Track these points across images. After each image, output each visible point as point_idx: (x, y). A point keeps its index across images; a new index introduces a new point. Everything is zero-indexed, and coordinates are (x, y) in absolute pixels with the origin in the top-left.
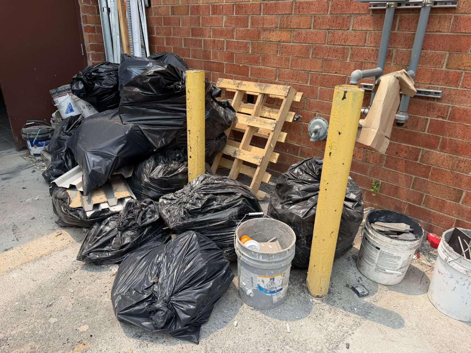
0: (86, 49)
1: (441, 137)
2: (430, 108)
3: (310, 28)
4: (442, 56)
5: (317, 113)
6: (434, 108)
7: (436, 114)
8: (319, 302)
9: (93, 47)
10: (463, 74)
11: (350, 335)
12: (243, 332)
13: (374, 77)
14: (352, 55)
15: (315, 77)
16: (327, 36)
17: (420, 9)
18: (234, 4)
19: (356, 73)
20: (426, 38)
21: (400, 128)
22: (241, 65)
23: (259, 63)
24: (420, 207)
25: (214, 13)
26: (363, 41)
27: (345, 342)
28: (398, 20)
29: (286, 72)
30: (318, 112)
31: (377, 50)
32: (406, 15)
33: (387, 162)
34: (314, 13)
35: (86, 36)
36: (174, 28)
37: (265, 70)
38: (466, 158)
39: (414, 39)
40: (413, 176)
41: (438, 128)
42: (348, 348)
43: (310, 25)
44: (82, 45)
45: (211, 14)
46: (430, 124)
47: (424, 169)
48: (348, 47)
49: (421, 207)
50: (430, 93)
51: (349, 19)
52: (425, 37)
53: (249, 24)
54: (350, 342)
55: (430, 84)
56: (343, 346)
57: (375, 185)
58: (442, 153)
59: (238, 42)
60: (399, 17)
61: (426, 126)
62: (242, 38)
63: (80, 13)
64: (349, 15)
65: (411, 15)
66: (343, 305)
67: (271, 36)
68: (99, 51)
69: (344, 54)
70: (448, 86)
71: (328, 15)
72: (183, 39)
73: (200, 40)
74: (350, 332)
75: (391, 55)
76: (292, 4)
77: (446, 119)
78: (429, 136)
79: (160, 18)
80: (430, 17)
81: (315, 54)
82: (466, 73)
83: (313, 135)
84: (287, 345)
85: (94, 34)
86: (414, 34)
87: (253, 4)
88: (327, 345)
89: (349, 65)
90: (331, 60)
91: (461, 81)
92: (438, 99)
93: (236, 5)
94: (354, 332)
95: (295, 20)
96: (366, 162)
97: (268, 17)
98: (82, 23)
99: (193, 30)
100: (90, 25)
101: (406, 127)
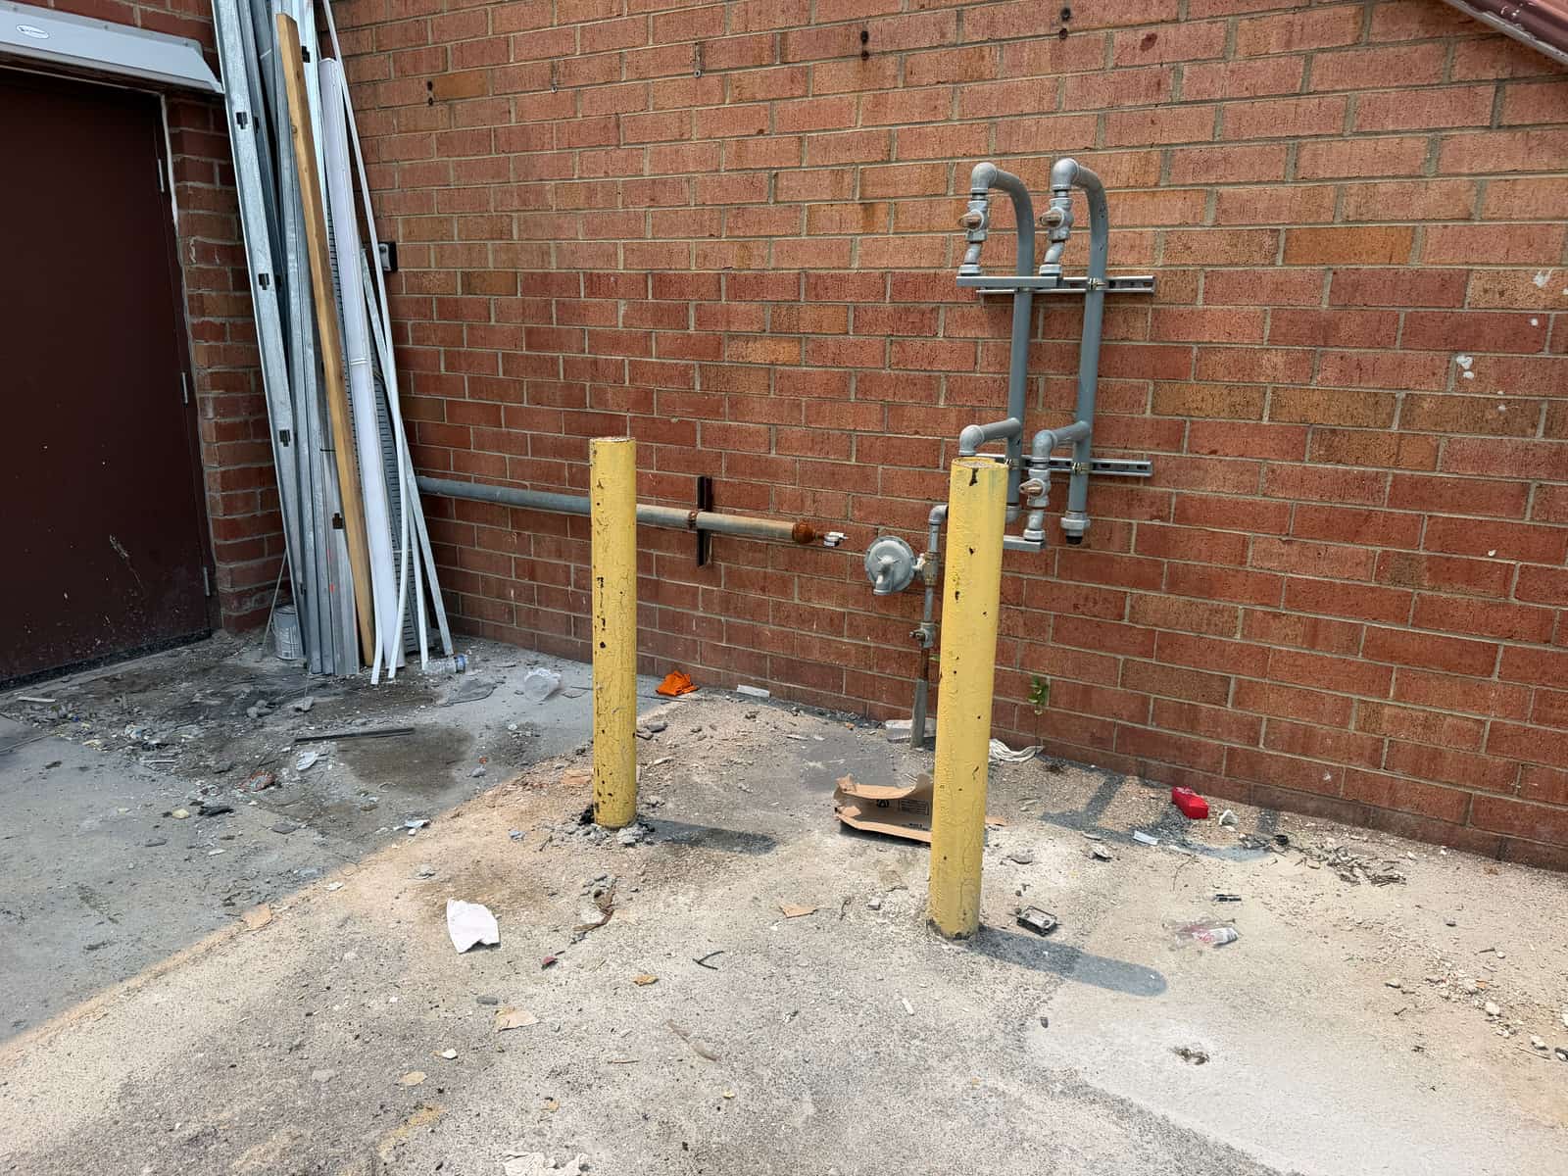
0: (196, 385)
1: (1166, 560)
2: (1132, 501)
3: (847, 333)
4: (1142, 389)
5: (882, 528)
6: (1140, 500)
7: (1147, 512)
8: (962, 949)
9: (217, 381)
10: (1188, 424)
11: (1045, 1002)
12: (809, 1030)
13: (1005, 439)
14: (950, 391)
15: (866, 444)
16: (888, 351)
17: (1083, 295)
18: (646, 275)
19: (969, 432)
20: (1104, 352)
21: (1075, 548)
22: (674, 420)
23: (724, 415)
24: (1146, 730)
25: (591, 293)
26: (971, 360)
27: (1037, 1016)
28: (1041, 317)
29: (794, 435)
30: (882, 524)
31: (1004, 379)
32: (1057, 306)
33: (1056, 630)
34: (852, 299)
35: (198, 351)
36: (471, 328)
37: (739, 430)
38: (1222, 604)
39: (1078, 355)
40: (1120, 657)
41: (1155, 542)
42: (1045, 1025)
43: (846, 326)
44: (184, 375)
45: (582, 294)
46: (1138, 535)
47: (1140, 638)
48: (937, 374)
49: (1149, 728)
50: (1127, 467)
51: (935, 314)
52: (1101, 350)
53: (692, 324)
54: (1049, 1015)
55: (1126, 448)
56: (1033, 1023)
57: (1038, 689)
58: (1172, 596)
59: (664, 364)
60: (1042, 310)
61: (1130, 539)
62: (672, 354)
63: (180, 288)
64: (932, 306)
65: (1065, 305)
66: (1017, 950)
67: (750, 350)
68: (236, 390)
69: (930, 390)
70: (1162, 451)
71: (887, 305)
72: (500, 355)
73: (552, 358)
74: (1044, 997)
75: (1035, 388)
76: (799, 279)
77: (1168, 521)
78: (1139, 562)
79: (428, 302)
80: (1106, 311)
81: (864, 391)
82: (1192, 423)
83: (880, 580)
84: (915, 1038)
85: (221, 344)
86: (1079, 345)
87: (698, 275)
88: (1002, 1026)
89: (944, 414)
90: (902, 406)
91: (1186, 440)
92: (1146, 478)
93: (653, 275)
94: (1052, 995)
95: (809, 315)
96: (1008, 635)
97: (742, 306)
98: (187, 316)
99: (530, 332)
100: (211, 319)
101: (1089, 546)
